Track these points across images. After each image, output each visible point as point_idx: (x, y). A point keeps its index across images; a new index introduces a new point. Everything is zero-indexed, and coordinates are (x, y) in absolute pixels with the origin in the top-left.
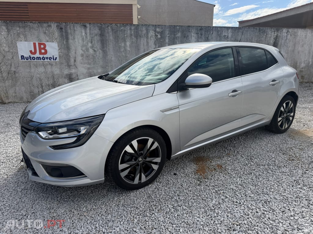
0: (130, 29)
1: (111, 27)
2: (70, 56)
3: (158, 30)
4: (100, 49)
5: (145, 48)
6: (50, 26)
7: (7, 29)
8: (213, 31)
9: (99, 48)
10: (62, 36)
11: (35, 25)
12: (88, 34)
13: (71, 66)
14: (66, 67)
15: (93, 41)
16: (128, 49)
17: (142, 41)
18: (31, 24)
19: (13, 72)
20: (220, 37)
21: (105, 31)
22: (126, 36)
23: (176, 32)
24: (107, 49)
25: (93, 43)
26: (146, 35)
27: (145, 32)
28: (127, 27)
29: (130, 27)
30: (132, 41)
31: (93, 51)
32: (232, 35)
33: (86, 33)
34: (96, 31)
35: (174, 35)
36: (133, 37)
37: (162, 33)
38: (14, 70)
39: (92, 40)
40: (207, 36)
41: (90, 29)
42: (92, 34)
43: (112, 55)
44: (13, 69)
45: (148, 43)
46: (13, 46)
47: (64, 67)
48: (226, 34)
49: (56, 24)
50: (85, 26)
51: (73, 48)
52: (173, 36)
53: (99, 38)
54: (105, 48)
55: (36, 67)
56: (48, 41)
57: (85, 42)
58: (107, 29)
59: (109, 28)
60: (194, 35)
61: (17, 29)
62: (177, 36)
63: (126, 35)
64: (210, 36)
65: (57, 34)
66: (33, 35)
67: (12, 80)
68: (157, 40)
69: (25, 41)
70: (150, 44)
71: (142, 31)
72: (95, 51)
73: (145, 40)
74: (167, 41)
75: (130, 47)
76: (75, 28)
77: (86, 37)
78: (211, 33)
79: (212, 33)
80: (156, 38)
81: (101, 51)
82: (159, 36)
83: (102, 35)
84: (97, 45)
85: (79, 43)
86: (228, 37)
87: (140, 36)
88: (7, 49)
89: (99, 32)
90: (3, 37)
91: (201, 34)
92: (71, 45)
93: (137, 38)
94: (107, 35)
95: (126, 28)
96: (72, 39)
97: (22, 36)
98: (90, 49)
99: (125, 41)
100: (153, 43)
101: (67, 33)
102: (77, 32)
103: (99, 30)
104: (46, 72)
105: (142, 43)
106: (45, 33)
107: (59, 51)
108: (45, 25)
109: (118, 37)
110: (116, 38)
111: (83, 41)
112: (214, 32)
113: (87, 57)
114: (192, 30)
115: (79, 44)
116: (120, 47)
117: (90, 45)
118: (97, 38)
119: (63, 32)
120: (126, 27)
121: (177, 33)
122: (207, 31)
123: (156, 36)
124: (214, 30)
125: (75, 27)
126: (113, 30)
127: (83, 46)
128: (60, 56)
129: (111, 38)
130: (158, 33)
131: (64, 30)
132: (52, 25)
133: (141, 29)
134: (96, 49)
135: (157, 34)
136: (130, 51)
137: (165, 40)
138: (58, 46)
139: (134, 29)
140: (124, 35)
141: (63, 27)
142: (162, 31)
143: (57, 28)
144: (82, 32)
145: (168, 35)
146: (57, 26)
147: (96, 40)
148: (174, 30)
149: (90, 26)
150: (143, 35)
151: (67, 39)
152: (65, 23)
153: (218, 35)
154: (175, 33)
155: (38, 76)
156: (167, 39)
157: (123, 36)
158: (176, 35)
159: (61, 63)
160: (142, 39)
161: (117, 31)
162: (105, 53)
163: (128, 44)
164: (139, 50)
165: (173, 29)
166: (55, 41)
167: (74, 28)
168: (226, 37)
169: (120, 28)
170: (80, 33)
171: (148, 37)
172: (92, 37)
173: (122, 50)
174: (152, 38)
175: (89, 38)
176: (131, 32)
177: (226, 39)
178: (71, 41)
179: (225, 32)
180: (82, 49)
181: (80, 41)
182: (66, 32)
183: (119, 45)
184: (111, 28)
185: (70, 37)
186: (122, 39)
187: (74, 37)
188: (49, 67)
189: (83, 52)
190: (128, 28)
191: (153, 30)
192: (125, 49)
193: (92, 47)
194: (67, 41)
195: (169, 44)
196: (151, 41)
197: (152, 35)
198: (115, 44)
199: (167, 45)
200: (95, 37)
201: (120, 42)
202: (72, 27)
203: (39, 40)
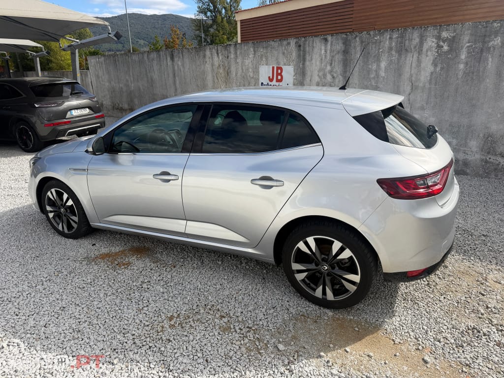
0: (391, 38)
1: (361, 38)
3: (445, 34)
4: (341, 75)
5: (412, 72)
6: (289, 44)
7: (254, 51)
9: (339, 73)
10: (299, 56)
11: (276, 44)
12: (328, 52)
15: (333, 63)
16: (382, 74)
17: (408, 59)
18: (272, 43)
21: (350, 45)
22: (382, 52)
23: (490, 36)
25: (333, 65)
26: (417, 47)
27: (416, 41)
28: (385, 36)
29: (390, 34)
30: (391, 60)
31: (331, 77)
33: (326, 51)
34: (339, 46)
35: (484, 42)
36: (394, 53)
37: (453, 41)
39: (332, 61)
41: (331, 45)
42: (333, 51)
43: (356, 84)
45: (419, 61)
46: (256, 71)
49: (295, 40)
50: (326, 40)
51: (309, 73)
52: (479, 45)
53: (341, 57)
54: (348, 73)
56: (285, 65)
57: (323, 65)
58: (353, 41)
59: (357, 39)
61: (261, 51)
62: (491, 44)
63: (381, 50)
65: (294, 54)
66: (273, 57)
68: (439, 55)
69: (266, 65)
70: (423, 65)
71: (411, 40)
72: (333, 77)
73: (415, 56)
74: (463, 57)
75: (385, 70)
76: (315, 45)
77: (326, 56)
80: (437, 52)
81: (341, 79)
82: (446, 48)
83: (346, 52)
84: (337, 68)
85: (316, 66)
87: (406, 50)
88: (251, 75)
89: (343, 48)
90: (250, 61)
92: (307, 68)
93: (400, 55)
94: (353, 51)
95: (383, 38)
96: (309, 61)
97: (264, 59)
98: (328, 74)
99: (378, 60)
100: (431, 62)
102: (316, 50)
103: (342, 45)
105: (407, 62)
106: (284, 53)
107: (295, 77)
108: (285, 43)
109: (369, 53)
110: (366, 56)
111: (321, 63)
115: (316, 68)
116: (369, 72)
117: (329, 68)
118: (339, 57)
119: (300, 50)
120: (383, 35)
121: (493, 37)
123: (439, 47)
125: (314, 42)
126: (362, 42)
127: (319, 71)
129: (358, 56)
130: (444, 42)
131: (302, 49)
132: (291, 41)
133: (409, 36)
134: (335, 75)
135: (441, 43)
136: (386, 77)
137: (457, 56)
138: (294, 71)
139: (397, 38)
140: (379, 49)
141: (302, 44)
142: (454, 37)
143: (296, 46)
144: (321, 49)
145: (468, 44)
146: (295, 43)
147: (337, 61)
148: (486, 31)
149: (332, 38)
150: (412, 48)
151: (304, 60)
152: (305, 38)
154: (487, 39)
156: (465, 53)
157: (377, 52)
158: (489, 42)
160: (410, 55)
161: (369, 43)
163: (383, 64)
164: (400, 75)
165: (483, 30)
166: (292, 64)
167: (313, 43)
169: (374, 37)
170: (319, 51)
171: (422, 50)
172: (333, 57)
173: (372, 76)
174: (429, 53)
175: (328, 58)
176: (390, 44)
178: (307, 63)
180: (318, 75)
181: (318, 63)
182: (304, 51)
183: (369, 68)
184: (359, 38)
185: (308, 58)
186: (375, 56)
187: (311, 57)
189: (319, 80)
190: (387, 36)
191: (433, 36)
192: (376, 74)
193: (331, 72)
194: (303, 64)
195: (467, 64)
196: (428, 58)
197: (431, 47)
198: (363, 66)
199: (462, 66)
200: (337, 55)
201: (370, 62)
202: (311, 42)
203: (278, 63)
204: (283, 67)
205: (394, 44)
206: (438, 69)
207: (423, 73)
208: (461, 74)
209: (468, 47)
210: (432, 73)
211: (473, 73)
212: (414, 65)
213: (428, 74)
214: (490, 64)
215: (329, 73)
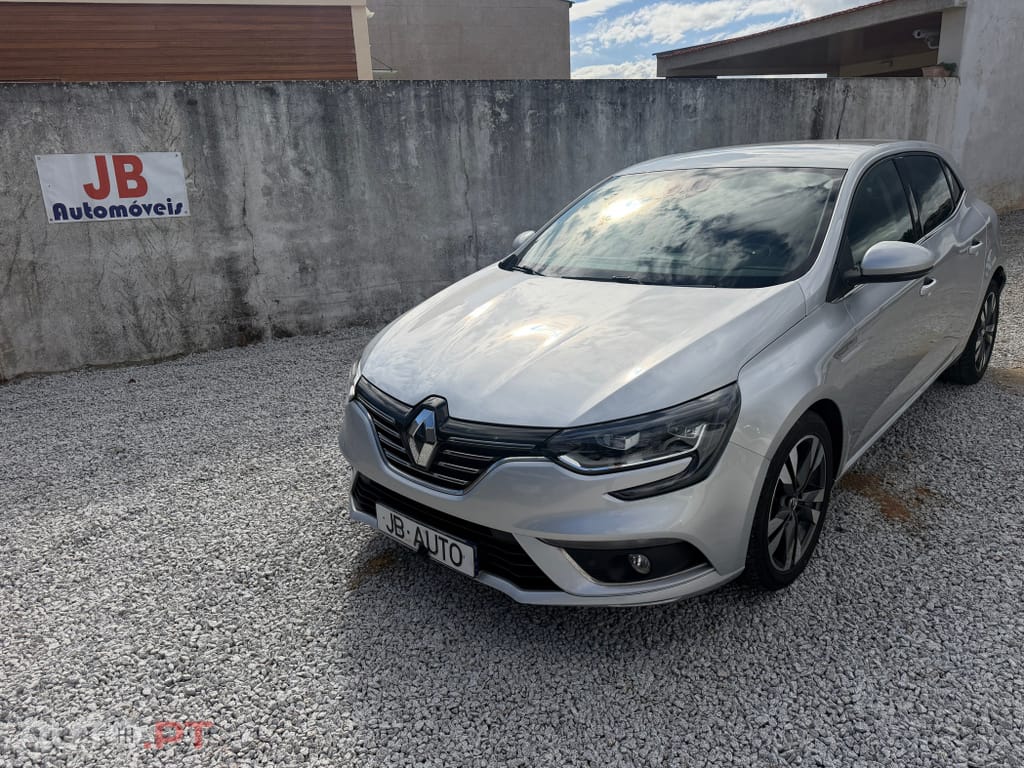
0: (417, 96)
1: (357, 92)
2: (225, 196)
3: (499, 95)
4: (325, 167)
5: (464, 156)
6: (151, 96)
8: (654, 93)
9: (320, 164)
10: (194, 128)
11: (100, 95)
12: (283, 118)
13: (232, 228)
14: (217, 235)
15: (301, 143)
16: (414, 162)
17: (453, 134)
18: (83, 92)
19: (25, 265)
20: (674, 110)
21: (337, 106)
22: (405, 120)
23: (553, 101)
24: (348, 166)
25: (301, 147)
26: (464, 113)
27: (461, 103)
28: (405, 91)
29: (415, 89)
30: (425, 137)
31: (302, 174)
32: (706, 104)
33: (276, 117)
34: (310, 107)
35: (548, 110)
36: (427, 122)
37: (511, 105)
38: (30, 257)
39: (295, 138)
40: (639, 111)
41: (289, 103)
42: (297, 117)
43: (364, 184)
44: (26, 255)
45: (471, 138)
46: (21, 171)
47: (210, 234)
48: (691, 102)
49: (172, 88)
50: (272, 92)
51: (234, 169)
52: (543, 113)
53: (320, 130)
54: (341, 163)
55: (112, 242)
56: (147, 149)
57: (273, 147)
58: (342, 97)
59: (351, 94)
60: (604, 108)
61: (34, 112)
62: (555, 112)
63: (403, 118)
64: (647, 108)
65: (177, 123)
66: (91, 131)
67: (26, 294)
68: (498, 127)
69: (66, 152)
70: (478, 143)
71: (452, 102)
72: (308, 174)
73: (462, 129)
75: (417, 154)
76: (240, 100)
77: (278, 129)
78: (651, 99)
79: (653, 101)
80: (494, 122)
81: (328, 175)
82: (504, 116)
83: (328, 120)
84: (314, 154)
85: (254, 150)
86: (695, 109)
87: (448, 118)
89: (320, 112)
91: (624, 106)
92: (228, 157)
94: (344, 118)
95: (403, 95)
96: (229, 139)
97: (52, 136)
98: (291, 167)
99: (401, 136)
100: (489, 138)
101: (214, 117)
102: (246, 114)
103: (317, 104)
104: (145, 259)
105: (453, 139)
106: (136, 121)
107: (189, 181)
108: (135, 92)
109: (380, 123)
110: (376, 129)
111: (269, 143)
112: (659, 98)
113: (284, 194)
114: (599, 94)
115: (255, 155)
116: (387, 158)
117: (291, 154)
118: (312, 131)
119: (197, 113)
120: (402, 90)
121: (556, 103)
122: (640, 93)
123: (496, 115)
124: (657, 90)
125: (239, 96)
126: (361, 101)
127: (267, 160)
128: (192, 199)
129: (359, 128)
130: (500, 106)
131: (201, 109)
132: (160, 91)
133: (448, 95)
134: (310, 168)
135: (497, 109)
136: (421, 167)
137: (521, 128)
138: (185, 165)
139: (429, 96)
140: (399, 115)
141: (198, 98)
142: (512, 100)
143: (179, 103)
144: (261, 113)
145: (531, 112)
146: (175, 96)
147: (311, 139)
148: (548, 94)
149: (288, 89)
150: (457, 115)
151: (214, 138)
152: (205, 83)
153: (670, 104)
154: (551, 105)
155: (119, 271)
156: (529, 124)
157: (395, 120)
158: (554, 108)
159: (198, 223)
160: (454, 127)
161: (376, 104)
162: (340, 180)
163: (412, 144)
164: (445, 162)
165: (545, 92)
166: (173, 147)
167: (235, 98)
168: (690, 111)
169: (384, 93)
170: (257, 117)
171: (472, 119)
172: (297, 129)
173: (395, 166)
174: (482, 123)
175: (286, 132)
176: (419, 107)
177: (691, 118)
178: (226, 145)
179: (686, 94)
180: (265, 171)
181: (259, 144)
182: (210, 116)
183: (386, 152)
184: (355, 94)
185: (224, 131)
186: (393, 129)
187: (237, 130)
188: (156, 237)
189: (269, 182)
190: (409, 92)
191: (484, 97)
192: (402, 162)
193: (298, 162)
194: (214, 147)
195: (534, 140)
196: (482, 132)
197: (484, 114)
198: (372, 147)
199: (528, 144)
200: (308, 127)
201: (385, 140)
202: (228, 97)
203: (117, 145)
204: (140, 156)
205: (424, 106)
206: (500, 149)
207: (479, 156)
208: (529, 155)
209: (531, 115)
210: (492, 157)
211: (543, 153)
212: (464, 144)
213: (487, 158)
214: (559, 139)
215: (294, 165)
